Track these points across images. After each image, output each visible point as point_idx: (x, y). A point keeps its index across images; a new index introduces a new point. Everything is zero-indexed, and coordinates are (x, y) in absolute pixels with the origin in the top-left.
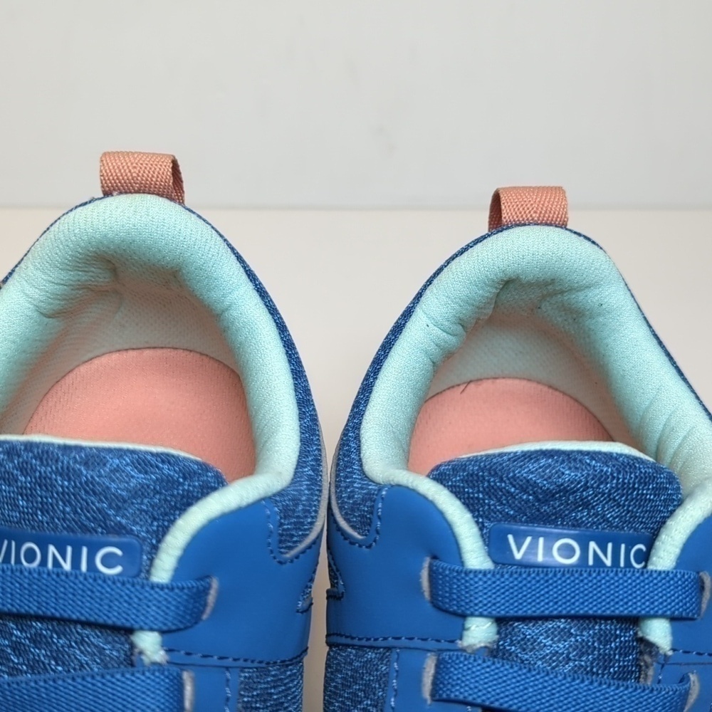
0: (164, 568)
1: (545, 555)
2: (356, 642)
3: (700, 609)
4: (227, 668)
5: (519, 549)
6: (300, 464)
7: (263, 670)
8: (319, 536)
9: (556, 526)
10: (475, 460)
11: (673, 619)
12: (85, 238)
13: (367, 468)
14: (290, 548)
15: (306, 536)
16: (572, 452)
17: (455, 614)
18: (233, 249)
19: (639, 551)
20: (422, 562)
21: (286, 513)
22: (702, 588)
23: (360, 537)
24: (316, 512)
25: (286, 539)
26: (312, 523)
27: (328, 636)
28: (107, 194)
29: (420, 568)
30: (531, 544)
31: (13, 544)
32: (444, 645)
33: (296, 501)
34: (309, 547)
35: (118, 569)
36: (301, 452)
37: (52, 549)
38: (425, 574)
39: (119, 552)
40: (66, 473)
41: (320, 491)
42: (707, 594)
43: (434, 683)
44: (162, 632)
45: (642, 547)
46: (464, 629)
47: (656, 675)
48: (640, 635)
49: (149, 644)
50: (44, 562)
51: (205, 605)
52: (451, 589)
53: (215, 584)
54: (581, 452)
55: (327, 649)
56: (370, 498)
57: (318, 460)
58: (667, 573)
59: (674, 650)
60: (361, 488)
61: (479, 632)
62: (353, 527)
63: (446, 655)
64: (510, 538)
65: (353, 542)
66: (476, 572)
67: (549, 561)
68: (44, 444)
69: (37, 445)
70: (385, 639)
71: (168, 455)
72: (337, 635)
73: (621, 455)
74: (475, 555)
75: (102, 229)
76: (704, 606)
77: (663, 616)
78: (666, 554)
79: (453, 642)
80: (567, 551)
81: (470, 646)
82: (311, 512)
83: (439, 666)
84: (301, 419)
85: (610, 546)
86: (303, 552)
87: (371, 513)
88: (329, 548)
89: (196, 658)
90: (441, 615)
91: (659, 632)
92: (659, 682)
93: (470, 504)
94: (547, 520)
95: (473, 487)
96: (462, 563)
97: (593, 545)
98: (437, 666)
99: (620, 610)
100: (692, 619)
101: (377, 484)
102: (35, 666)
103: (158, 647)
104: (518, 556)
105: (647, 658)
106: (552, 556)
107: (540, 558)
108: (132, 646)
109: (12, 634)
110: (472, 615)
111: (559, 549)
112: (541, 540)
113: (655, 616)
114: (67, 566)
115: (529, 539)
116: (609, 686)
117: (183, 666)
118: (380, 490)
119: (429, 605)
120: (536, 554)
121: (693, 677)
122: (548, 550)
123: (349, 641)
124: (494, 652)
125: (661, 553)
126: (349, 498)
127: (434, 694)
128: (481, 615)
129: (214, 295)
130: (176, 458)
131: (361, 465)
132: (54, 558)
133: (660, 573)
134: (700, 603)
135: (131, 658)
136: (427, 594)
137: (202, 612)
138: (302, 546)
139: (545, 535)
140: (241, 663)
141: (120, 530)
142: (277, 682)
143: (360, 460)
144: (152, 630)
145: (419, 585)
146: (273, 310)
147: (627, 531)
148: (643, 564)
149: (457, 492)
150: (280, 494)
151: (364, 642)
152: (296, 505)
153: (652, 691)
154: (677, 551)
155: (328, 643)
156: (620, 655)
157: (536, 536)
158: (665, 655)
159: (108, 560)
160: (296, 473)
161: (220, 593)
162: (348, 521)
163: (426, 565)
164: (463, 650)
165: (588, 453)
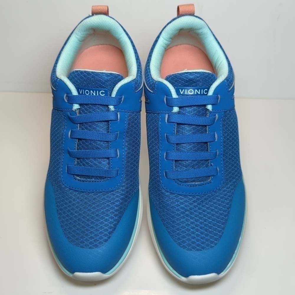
0: (114, 94)
1: (187, 93)
2: (153, 112)
3: (218, 102)
4: (126, 112)
5: (182, 92)
6: (138, 73)
7: (133, 113)
8: (142, 88)
9: (189, 87)
10: (173, 75)
11: (212, 105)
12: (89, 25)
13: (153, 77)
14: (137, 90)
15: (140, 87)
16: (191, 72)
17: (171, 106)
18: (120, 25)
19: (206, 90)
20: (164, 97)
21: (136, 83)
22: (218, 98)
23: (152, 92)
24: (141, 83)
25: (136, 88)
26: (141, 85)
27: (146, 111)
28: (93, 15)
29: (164, 98)
30: (184, 91)
31: (84, 90)
32: (169, 112)
33: (138, 81)
34: (140, 90)
35: (104, 95)
36: (137, 70)
37: (91, 91)
38: (165, 99)
39: (104, 92)
40: (93, 77)
41: (142, 78)
42: (219, 99)
43: (168, 119)
44: (114, 106)
45: (207, 90)
46: (173, 109)
47: (209, 115)
48: (206, 108)
49: (112, 108)
50: (90, 94)
51: (122, 100)
52: (170, 102)
53: (123, 97)
54: (193, 72)
55: (146, 113)
56: (154, 84)
57: (141, 72)
58: (211, 96)
59: (212, 110)
60: (152, 82)
61: (176, 109)
62: (151, 90)
63: (169, 114)
64: (180, 90)
65: (151, 93)
66: (174, 98)
67: (188, 94)
68: (88, 71)
69: (87, 71)
70: (158, 111)
71: (111, 73)
72: (149, 111)
73: (201, 72)
74: (174, 95)
75: (93, 23)
76: (219, 101)
77: (210, 104)
78: (211, 92)
79: (171, 111)
80: (191, 92)
81: (174, 112)
82: (140, 83)
83: (169, 116)
84: (137, 63)
85: (199, 90)
86: (139, 91)
87: (154, 87)
88: (145, 92)
89: (120, 110)
90: (168, 107)
91: (210, 107)
92: (210, 116)
93: (172, 84)
94: (187, 86)
95: (173, 80)
96: (172, 97)
97: (196, 90)
98: (168, 116)
99: (202, 104)
100: (216, 104)
101: (155, 81)
102: (90, 112)
103: (113, 108)
104: (182, 93)
105: (207, 112)
106: (188, 93)
107: (186, 93)
108: (108, 108)
109: (85, 107)
110: (174, 106)
111: (190, 91)
112: (186, 90)
113: (209, 104)
114: (95, 94)
115: (184, 90)
116: (200, 118)
117: (118, 111)
118: (156, 82)
119: (166, 105)
120: (185, 93)
121: (217, 115)
122: (187, 92)
123: (151, 112)
124: (179, 113)
125: (210, 92)
126: (149, 83)
127: (167, 121)
128: (176, 106)
129: (117, 36)
130: (113, 74)
131: (151, 76)
132: (92, 93)
133: (210, 96)
134: (218, 101)
135: (108, 110)
136: (166, 103)
137: (121, 102)
138: (139, 89)
139: (187, 89)
140: (128, 111)
141: (103, 87)
142: (136, 115)
143: (150, 74)
144: (112, 105)
145: (164, 101)
146: (130, 38)
147: (203, 87)
148: (207, 93)
149: (170, 82)
150: (134, 80)
151: (154, 112)
152: (138, 82)
153: (208, 118)
154: (213, 92)
155: (146, 112)
156: (202, 110)
157: (185, 89)
158: (211, 111)
159: (102, 93)
160: (137, 75)
161: (124, 98)
162: (149, 88)
163: (165, 97)
164: (173, 113)
165: (194, 72)
